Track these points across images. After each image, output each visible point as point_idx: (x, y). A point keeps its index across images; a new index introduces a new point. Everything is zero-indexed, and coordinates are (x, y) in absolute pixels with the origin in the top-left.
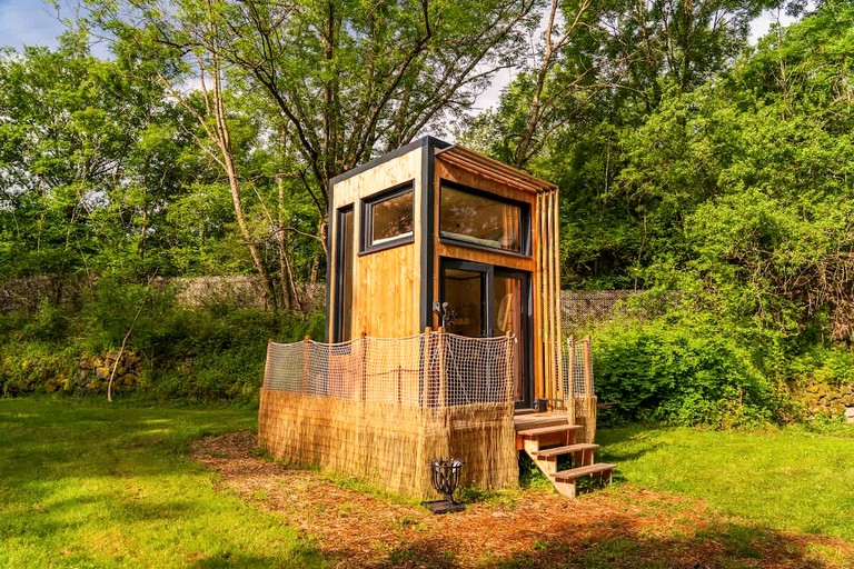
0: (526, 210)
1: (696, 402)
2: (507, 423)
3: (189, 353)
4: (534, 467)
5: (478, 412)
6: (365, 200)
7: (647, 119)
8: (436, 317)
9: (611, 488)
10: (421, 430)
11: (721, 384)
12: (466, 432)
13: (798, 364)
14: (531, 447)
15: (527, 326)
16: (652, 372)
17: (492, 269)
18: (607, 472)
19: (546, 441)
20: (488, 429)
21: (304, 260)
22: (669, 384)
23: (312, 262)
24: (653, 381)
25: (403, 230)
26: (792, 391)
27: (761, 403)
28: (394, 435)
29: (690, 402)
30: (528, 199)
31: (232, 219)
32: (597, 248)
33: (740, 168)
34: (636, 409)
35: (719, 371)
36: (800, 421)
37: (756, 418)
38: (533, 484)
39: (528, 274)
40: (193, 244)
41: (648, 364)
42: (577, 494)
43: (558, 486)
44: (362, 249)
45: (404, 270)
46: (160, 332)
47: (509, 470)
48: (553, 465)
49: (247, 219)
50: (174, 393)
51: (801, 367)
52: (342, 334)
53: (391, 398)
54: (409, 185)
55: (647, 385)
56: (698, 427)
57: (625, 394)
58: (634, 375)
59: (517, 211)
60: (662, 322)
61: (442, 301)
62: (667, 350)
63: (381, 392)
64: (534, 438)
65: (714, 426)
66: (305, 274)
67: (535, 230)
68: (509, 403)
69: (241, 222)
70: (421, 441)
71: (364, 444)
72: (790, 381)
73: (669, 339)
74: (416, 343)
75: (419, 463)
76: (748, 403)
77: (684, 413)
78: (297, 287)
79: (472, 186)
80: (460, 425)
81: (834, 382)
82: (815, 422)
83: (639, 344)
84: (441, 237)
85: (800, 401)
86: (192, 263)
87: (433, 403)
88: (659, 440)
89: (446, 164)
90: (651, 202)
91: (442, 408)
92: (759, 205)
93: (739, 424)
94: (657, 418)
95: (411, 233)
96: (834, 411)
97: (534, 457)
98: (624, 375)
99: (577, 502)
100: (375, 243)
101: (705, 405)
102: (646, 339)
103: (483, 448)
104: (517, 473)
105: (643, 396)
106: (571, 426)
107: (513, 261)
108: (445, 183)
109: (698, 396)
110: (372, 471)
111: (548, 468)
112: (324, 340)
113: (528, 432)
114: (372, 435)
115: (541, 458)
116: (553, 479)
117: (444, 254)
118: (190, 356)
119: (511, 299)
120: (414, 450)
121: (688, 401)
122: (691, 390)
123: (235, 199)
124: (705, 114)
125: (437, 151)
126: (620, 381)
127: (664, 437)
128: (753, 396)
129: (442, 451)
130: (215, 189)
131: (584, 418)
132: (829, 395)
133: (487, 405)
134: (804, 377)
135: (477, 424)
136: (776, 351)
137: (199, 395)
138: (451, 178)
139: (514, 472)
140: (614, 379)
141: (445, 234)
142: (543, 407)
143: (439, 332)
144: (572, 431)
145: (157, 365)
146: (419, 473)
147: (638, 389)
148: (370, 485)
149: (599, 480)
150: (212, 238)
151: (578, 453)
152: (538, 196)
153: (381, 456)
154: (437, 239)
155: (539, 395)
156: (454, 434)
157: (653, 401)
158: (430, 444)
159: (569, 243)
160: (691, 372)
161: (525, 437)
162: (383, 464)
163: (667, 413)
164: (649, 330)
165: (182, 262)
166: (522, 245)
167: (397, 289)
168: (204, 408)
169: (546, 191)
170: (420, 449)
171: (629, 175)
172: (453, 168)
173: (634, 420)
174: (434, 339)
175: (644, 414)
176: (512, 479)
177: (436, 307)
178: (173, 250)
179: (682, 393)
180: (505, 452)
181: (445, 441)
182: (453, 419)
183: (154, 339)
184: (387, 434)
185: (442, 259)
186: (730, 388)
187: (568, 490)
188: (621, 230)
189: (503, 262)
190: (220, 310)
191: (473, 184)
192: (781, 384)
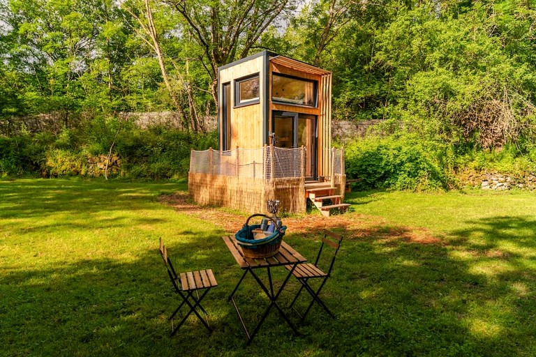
0: (316, 84)
1: (404, 179)
2: (301, 186)
3: (145, 154)
4: (314, 205)
5: (288, 181)
6: (236, 80)
7: (389, 26)
8: (270, 139)
9: (347, 214)
10: (263, 189)
11: (418, 170)
12: (283, 189)
13: (461, 160)
14: (312, 196)
15: (315, 142)
16: (383, 164)
17: (297, 115)
18: (346, 207)
19: (318, 194)
20: (293, 188)
21: (202, 102)
22: (390, 170)
23: (206, 103)
24: (383, 168)
25: (255, 96)
26: (456, 173)
27: (438, 179)
28: (252, 191)
29: (402, 178)
30: (317, 79)
31: (162, 80)
32: (363, 96)
33: (437, 54)
34: (375, 182)
35: (418, 163)
36: (458, 188)
37: (434, 186)
38: (313, 212)
39: (316, 117)
40: (138, 93)
41: (381, 159)
42: (330, 215)
43: (322, 212)
44: (235, 105)
45: (255, 115)
46: (130, 143)
47: (302, 205)
48: (321, 204)
49: (170, 80)
50: (139, 175)
51: (462, 161)
52: (227, 147)
53: (250, 175)
54: (257, 74)
55: (379, 170)
56: (405, 190)
57: (369, 174)
58: (374, 165)
59: (312, 85)
60: (391, 138)
61: (273, 131)
62: (391, 153)
63: (246, 173)
64: (313, 192)
65: (413, 190)
66: (203, 110)
67: (320, 94)
68: (302, 177)
69: (166, 81)
70: (263, 193)
71: (238, 195)
72: (456, 168)
73: (393, 147)
74: (261, 151)
75: (262, 202)
76: (431, 179)
77: (398, 184)
78: (199, 117)
79: (288, 74)
80: (279, 187)
81: (478, 169)
82: (466, 189)
83: (378, 149)
84: (273, 100)
85: (458, 178)
86: (138, 103)
87: (268, 177)
88: (383, 196)
89: (275, 64)
90: (392, 70)
91: (272, 179)
92: (443, 76)
93: (425, 190)
94: (384, 186)
95: (258, 98)
96: (476, 183)
97: (313, 201)
98: (369, 165)
99: (329, 218)
100: (242, 102)
101: (408, 180)
102: (381, 147)
103: (291, 197)
104: (305, 207)
105: (377, 176)
106: (332, 187)
107: (308, 110)
108: (274, 73)
109: (406, 175)
110: (242, 206)
111: (319, 205)
112: (218, 149)
113: (311, 190)
114: (242, 191)
115: (316, 201)
116: (320, 209)
117: (275, 108)
118: (146, 156)
119: (308, 129)
120: (260, 196)
121: (400, 178)
122: (403, 172)
123: (162, 68)
124: (420, 22)
125: (271, 58)
126: (366, 168)
127: (385, 195)
128: (434, 175)
129: (272, 197)
130: (150, 62)
131: (339, 185)
132: (475, 175)
133: (292, 178)
134: (463, 166)
135: (287, 187)
136: (450, 153)
137: (153, 176)
138: (277, 71)
139: (304, 207)
140: (364, 167)
141: (275, 98)
142: (323, 180)
143: (270, 146)
144: (332, 190)
145: (129, 161)
146: (262, 206)
147: (375, 172)
148: (242, 212)
149: (342, 210)
150: (148, 89)
151: (334, 199)
152: (322, 76)
153: (246, 200)
154: (271, 102)
155: (320, 175)
156: (277, 191)
157: (383, 178)
158: (267, 194)
159: (348, 93)
160: (402, 163)
161: (309, 192)
162: (247, 204)
163: (389, 184)
164: (383, 142)
165: (133, 104)
166: (313, 102)
167: (252, 125)
168: (156, 183)
169: (326, 74)
170: (262, 196)
171: (380, 56)
172: (278, 66)
173: (374, 188)
174: (268, 150)
175: (378, 185)
176: (303, 209)
177: (270, 135)
178: (128, 97)
179: (398, 174)
180: (300, 198)
181: (273, 193)
182: (277, 184)
183: (126, 147)
184: (249, 191)
185: (273, 111)
186: (422, 172)
187: (326, 214)
188: (377, 86)
189: (303, 111)
190: (157, 131)
191: (289, 73)
192: (450, 169)
